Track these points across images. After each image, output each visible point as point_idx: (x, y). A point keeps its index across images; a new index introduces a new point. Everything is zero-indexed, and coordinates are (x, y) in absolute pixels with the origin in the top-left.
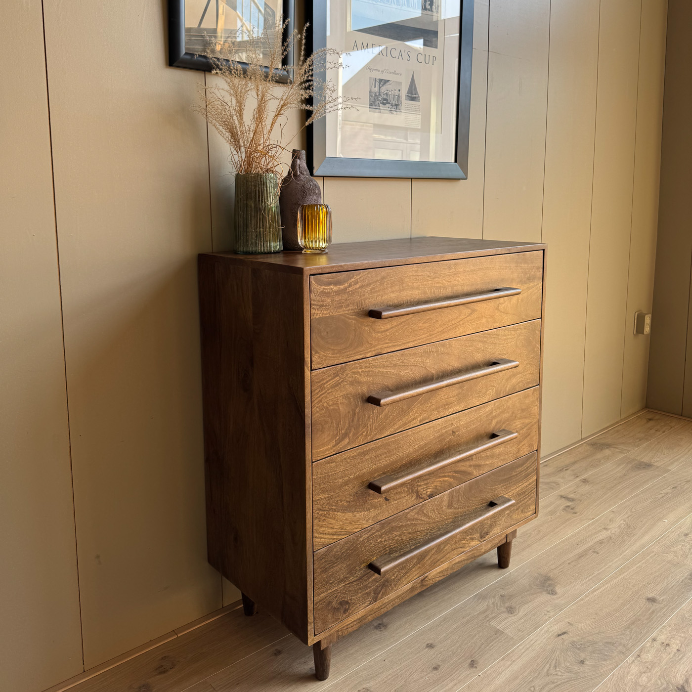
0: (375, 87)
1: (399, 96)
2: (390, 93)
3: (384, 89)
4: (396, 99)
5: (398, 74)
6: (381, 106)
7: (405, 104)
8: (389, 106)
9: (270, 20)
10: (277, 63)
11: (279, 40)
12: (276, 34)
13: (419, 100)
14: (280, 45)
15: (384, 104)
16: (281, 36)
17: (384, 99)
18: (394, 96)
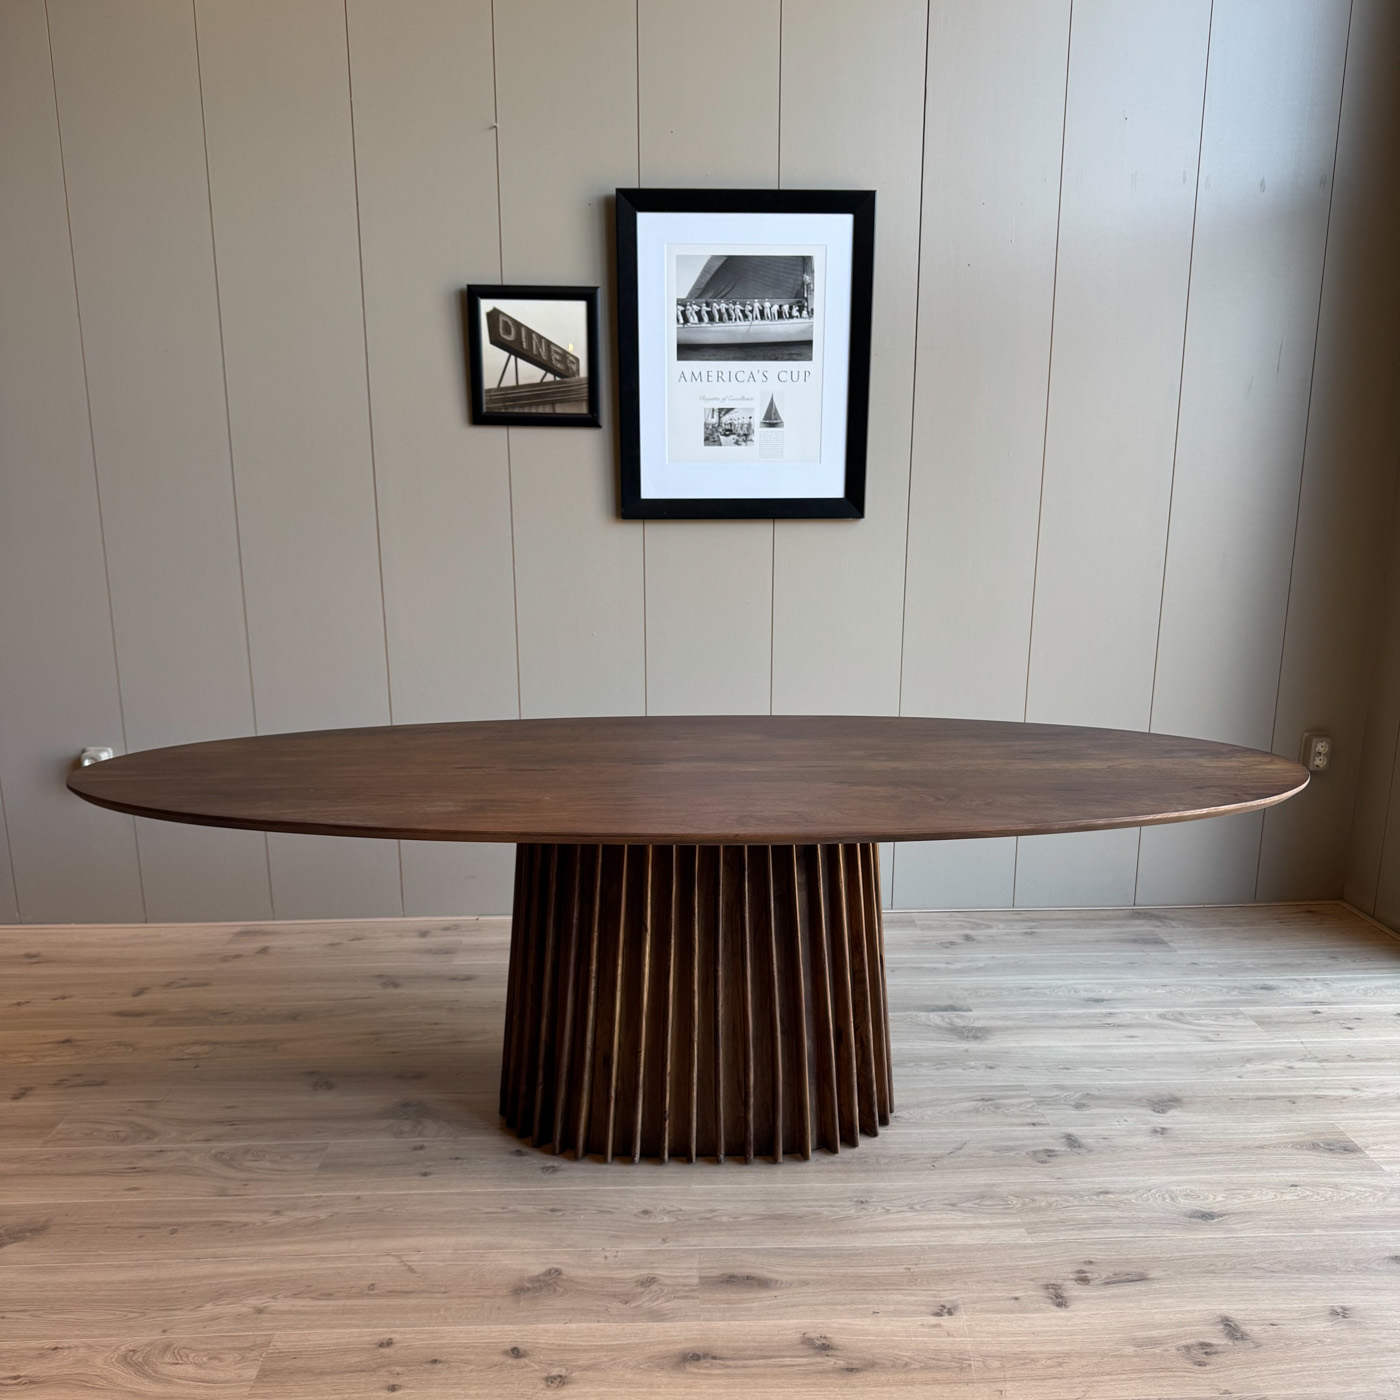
0: (713, 417)
1: (750, 425)
2: (736, 422)
3: (726, 419)
4: (745, 428)
5: (748, 399)
6: (722, 438)
7: (759, 432)
8: (735, 437)
9: (574, 367)
10: (583, 409)
11: (585, 386)
12: (581, 380)
13: (782, 426)
14: (586, 390)
15: (726, 435)
16: (586, 382)
17: (727, 430)
18: (742, 425)
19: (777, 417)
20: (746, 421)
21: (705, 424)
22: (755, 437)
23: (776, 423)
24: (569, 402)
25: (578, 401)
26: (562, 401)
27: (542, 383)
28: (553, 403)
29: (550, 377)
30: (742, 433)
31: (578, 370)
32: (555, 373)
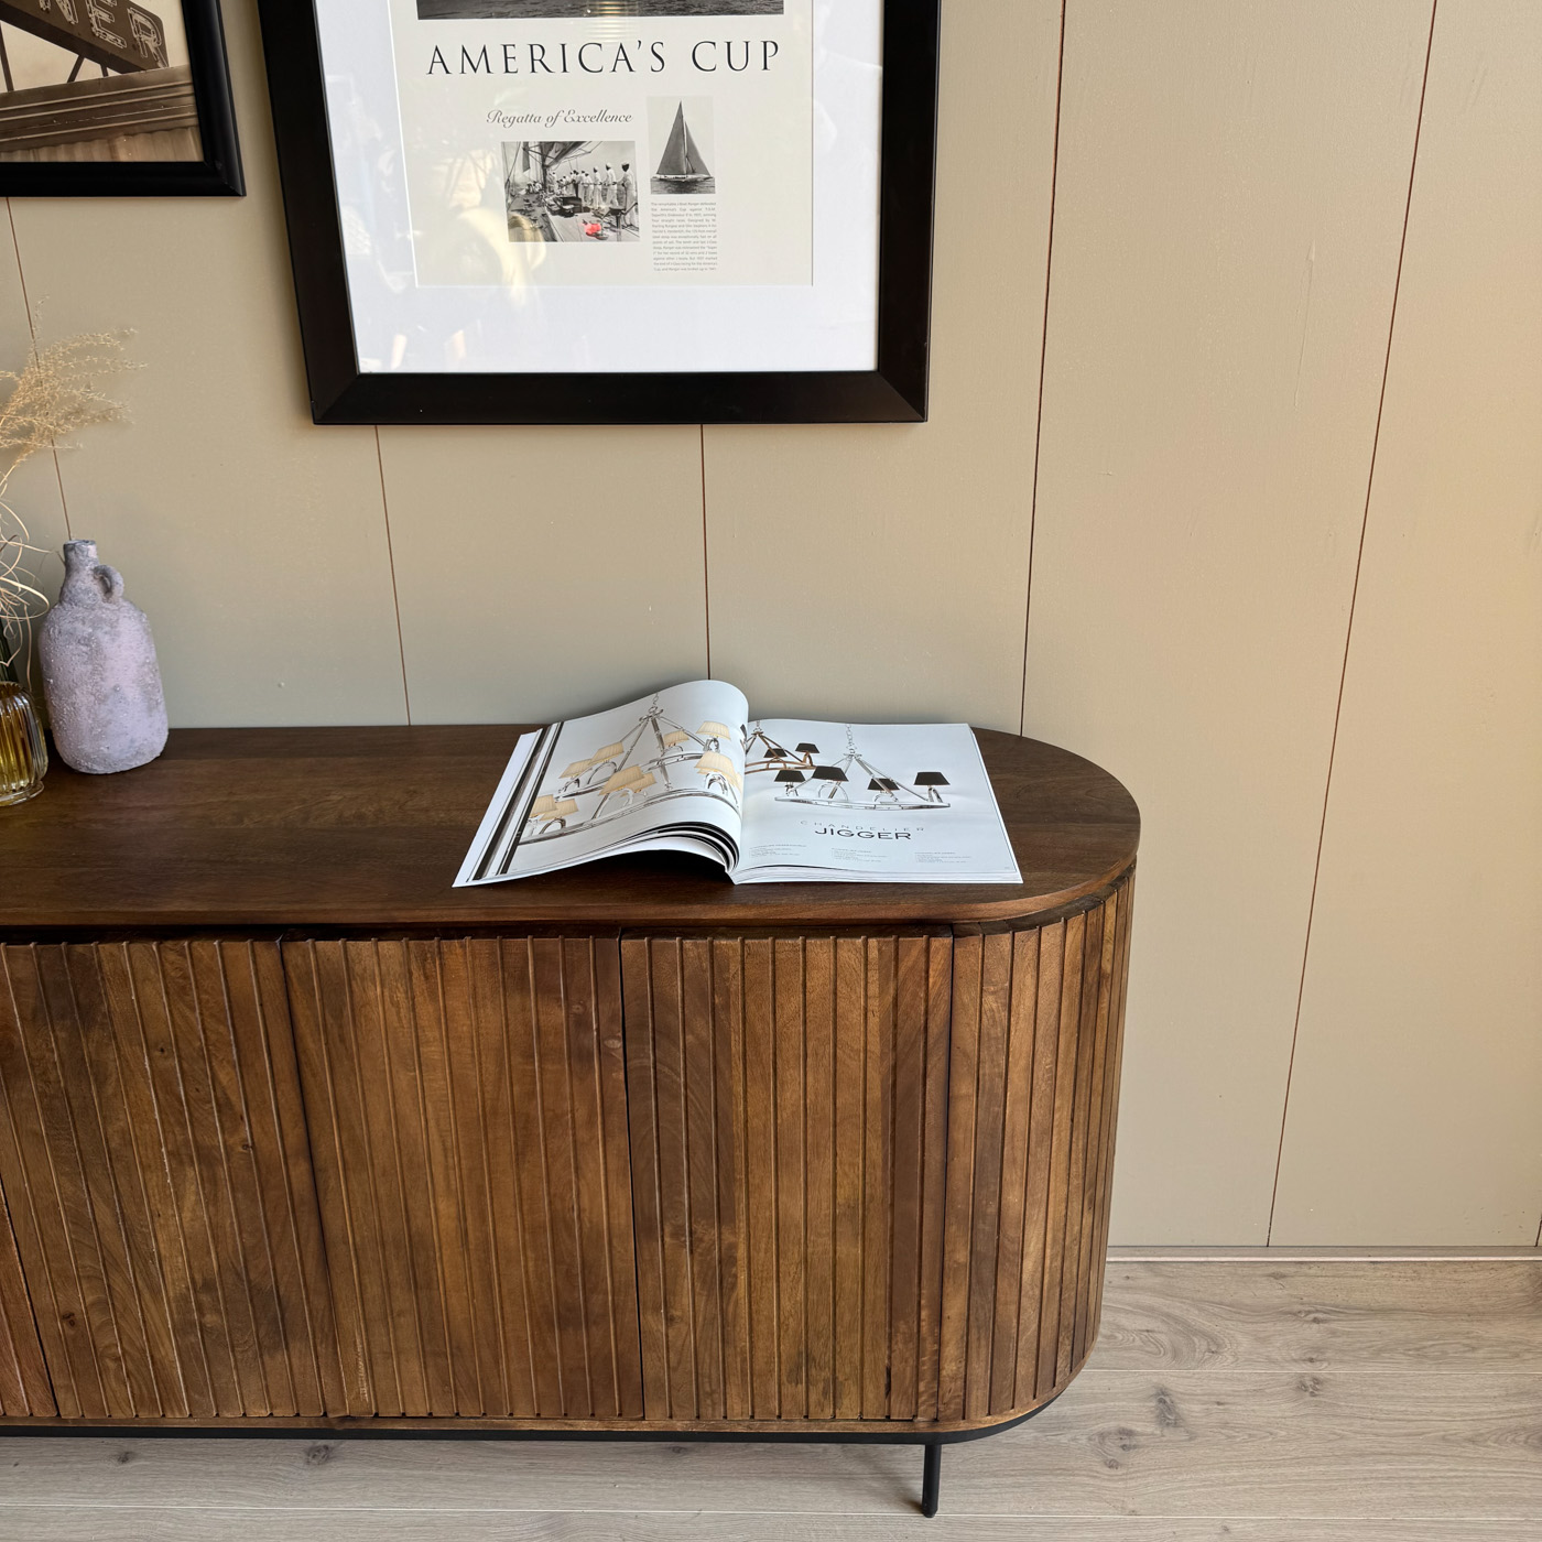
1: (624, 186)
2: (588, 180)
5: (615, 118)
6: (555, 220)
7: (651, 204)
8: (587, 216)
9: (151, 42)
10: (190, 150)
11: (188, 90)
12: (172, 75)
13: (710, 190)
14: (190, 100)
15: (563, 213)
16: (188, 80)
17: (566, 200)
18: (606, 186)
19: (696, 164)
20: (616, 175)
21: (507, 184)
22: (642, 218)
23: (694, 182)
24: (151, 132)
25: (173, 129)
26: (130, 133)
27: (72, 86)
28: (108, 136)
29: (91, 71)
30: (605, 207)
31: (162, 49)
32: (105, 58)
